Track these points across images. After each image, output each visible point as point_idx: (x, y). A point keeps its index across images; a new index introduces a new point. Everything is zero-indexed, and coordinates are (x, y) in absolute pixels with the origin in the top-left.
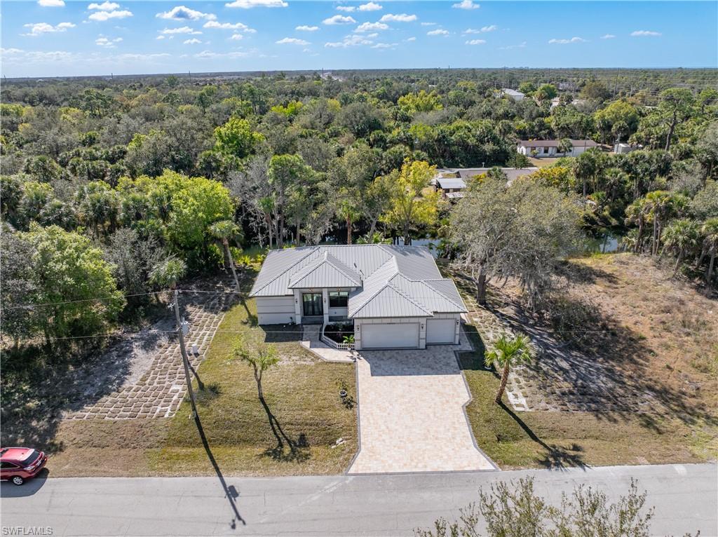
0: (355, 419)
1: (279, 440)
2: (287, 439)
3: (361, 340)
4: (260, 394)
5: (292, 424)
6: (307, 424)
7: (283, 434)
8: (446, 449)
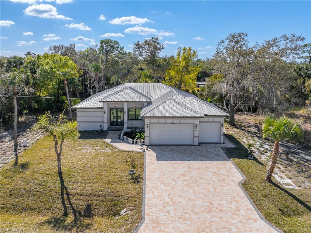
0: (141, 192)
1: (66, 209)
2: (73, 209)
3: (149, 137)
5: (81, 195)
6: (95, 195)
7: (71, 204)
8: (234, 222)
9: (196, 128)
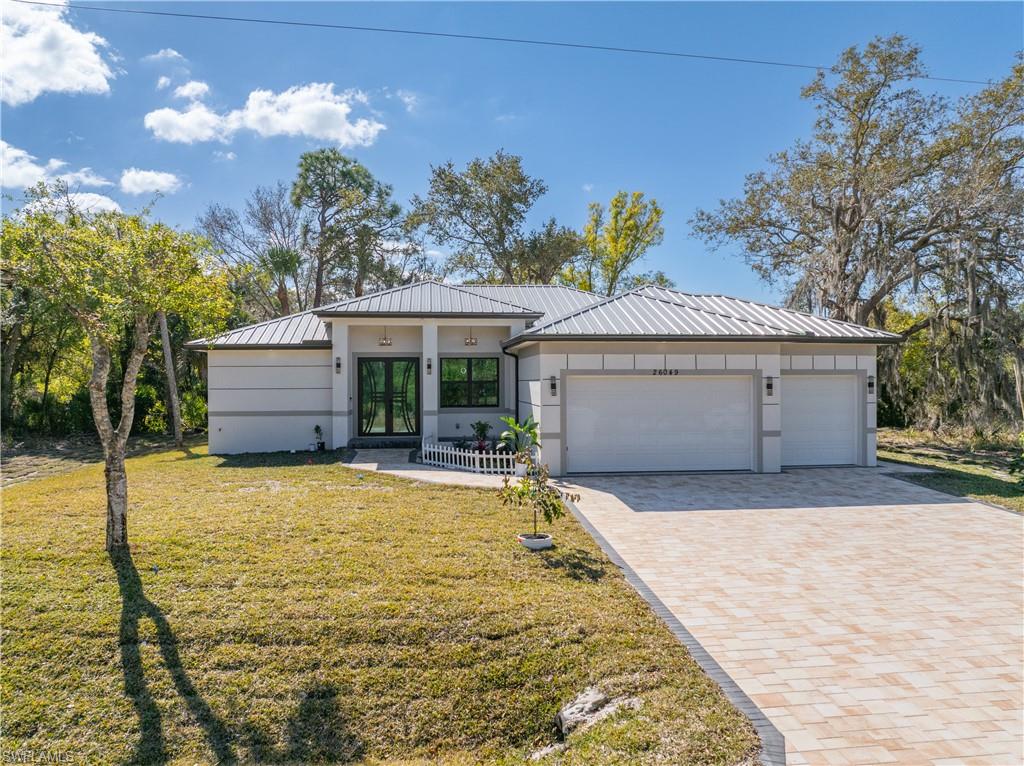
0: (642, 609)
3: (562, 436)
4: (117, 522)
9: (770, 394)
